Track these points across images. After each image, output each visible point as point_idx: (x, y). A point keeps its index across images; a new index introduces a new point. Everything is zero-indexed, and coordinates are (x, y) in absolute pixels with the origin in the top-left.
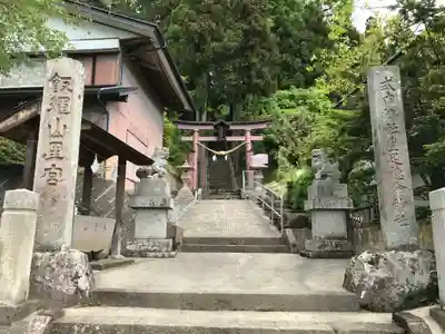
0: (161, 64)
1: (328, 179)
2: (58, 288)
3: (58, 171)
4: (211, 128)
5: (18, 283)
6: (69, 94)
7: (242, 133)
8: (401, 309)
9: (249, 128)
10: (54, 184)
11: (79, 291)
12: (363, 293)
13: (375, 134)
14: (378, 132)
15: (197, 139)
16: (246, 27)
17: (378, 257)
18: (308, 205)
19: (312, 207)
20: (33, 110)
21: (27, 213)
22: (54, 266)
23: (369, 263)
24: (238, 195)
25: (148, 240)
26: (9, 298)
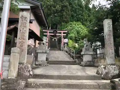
0: (41, 14)
1: (88, 46)
2: (25, 74)
3: (23, 43)
4: (52, 31)
5: (16, 73)
6: (26, 22)
7: (61, 33)
8: (111, 79)
9: (62, 32)
10: (22, 46)
11: (30, 74)
12: (102, 75)
13: (105, 36)
14: (106, 36)
15: (48, 34)
16: (62, 4)
17: (106, 67)
18: (82, 53)
19: (84, 53)
20: (15, 25)
21: (17, 54)
22: (23, 68)
23: (104, 68)
24: (60, 50)
25: (41, 61)
26: (13, 76)
